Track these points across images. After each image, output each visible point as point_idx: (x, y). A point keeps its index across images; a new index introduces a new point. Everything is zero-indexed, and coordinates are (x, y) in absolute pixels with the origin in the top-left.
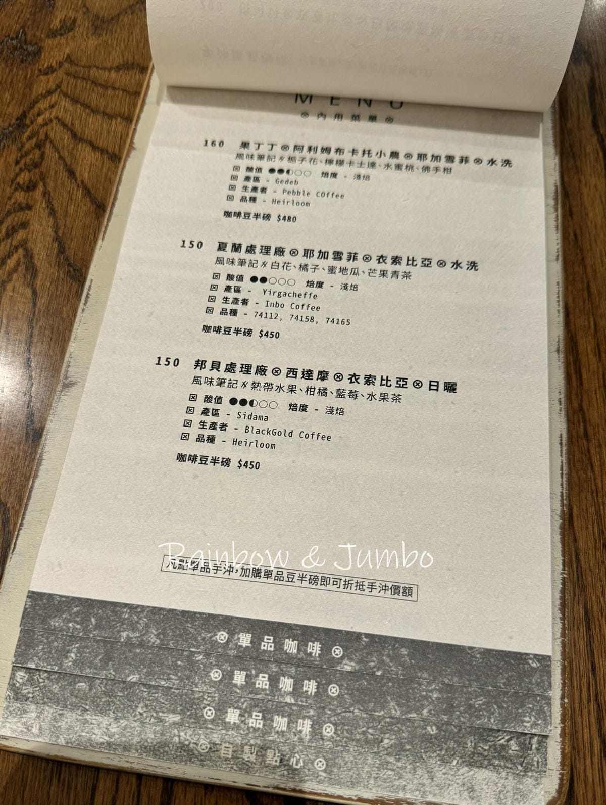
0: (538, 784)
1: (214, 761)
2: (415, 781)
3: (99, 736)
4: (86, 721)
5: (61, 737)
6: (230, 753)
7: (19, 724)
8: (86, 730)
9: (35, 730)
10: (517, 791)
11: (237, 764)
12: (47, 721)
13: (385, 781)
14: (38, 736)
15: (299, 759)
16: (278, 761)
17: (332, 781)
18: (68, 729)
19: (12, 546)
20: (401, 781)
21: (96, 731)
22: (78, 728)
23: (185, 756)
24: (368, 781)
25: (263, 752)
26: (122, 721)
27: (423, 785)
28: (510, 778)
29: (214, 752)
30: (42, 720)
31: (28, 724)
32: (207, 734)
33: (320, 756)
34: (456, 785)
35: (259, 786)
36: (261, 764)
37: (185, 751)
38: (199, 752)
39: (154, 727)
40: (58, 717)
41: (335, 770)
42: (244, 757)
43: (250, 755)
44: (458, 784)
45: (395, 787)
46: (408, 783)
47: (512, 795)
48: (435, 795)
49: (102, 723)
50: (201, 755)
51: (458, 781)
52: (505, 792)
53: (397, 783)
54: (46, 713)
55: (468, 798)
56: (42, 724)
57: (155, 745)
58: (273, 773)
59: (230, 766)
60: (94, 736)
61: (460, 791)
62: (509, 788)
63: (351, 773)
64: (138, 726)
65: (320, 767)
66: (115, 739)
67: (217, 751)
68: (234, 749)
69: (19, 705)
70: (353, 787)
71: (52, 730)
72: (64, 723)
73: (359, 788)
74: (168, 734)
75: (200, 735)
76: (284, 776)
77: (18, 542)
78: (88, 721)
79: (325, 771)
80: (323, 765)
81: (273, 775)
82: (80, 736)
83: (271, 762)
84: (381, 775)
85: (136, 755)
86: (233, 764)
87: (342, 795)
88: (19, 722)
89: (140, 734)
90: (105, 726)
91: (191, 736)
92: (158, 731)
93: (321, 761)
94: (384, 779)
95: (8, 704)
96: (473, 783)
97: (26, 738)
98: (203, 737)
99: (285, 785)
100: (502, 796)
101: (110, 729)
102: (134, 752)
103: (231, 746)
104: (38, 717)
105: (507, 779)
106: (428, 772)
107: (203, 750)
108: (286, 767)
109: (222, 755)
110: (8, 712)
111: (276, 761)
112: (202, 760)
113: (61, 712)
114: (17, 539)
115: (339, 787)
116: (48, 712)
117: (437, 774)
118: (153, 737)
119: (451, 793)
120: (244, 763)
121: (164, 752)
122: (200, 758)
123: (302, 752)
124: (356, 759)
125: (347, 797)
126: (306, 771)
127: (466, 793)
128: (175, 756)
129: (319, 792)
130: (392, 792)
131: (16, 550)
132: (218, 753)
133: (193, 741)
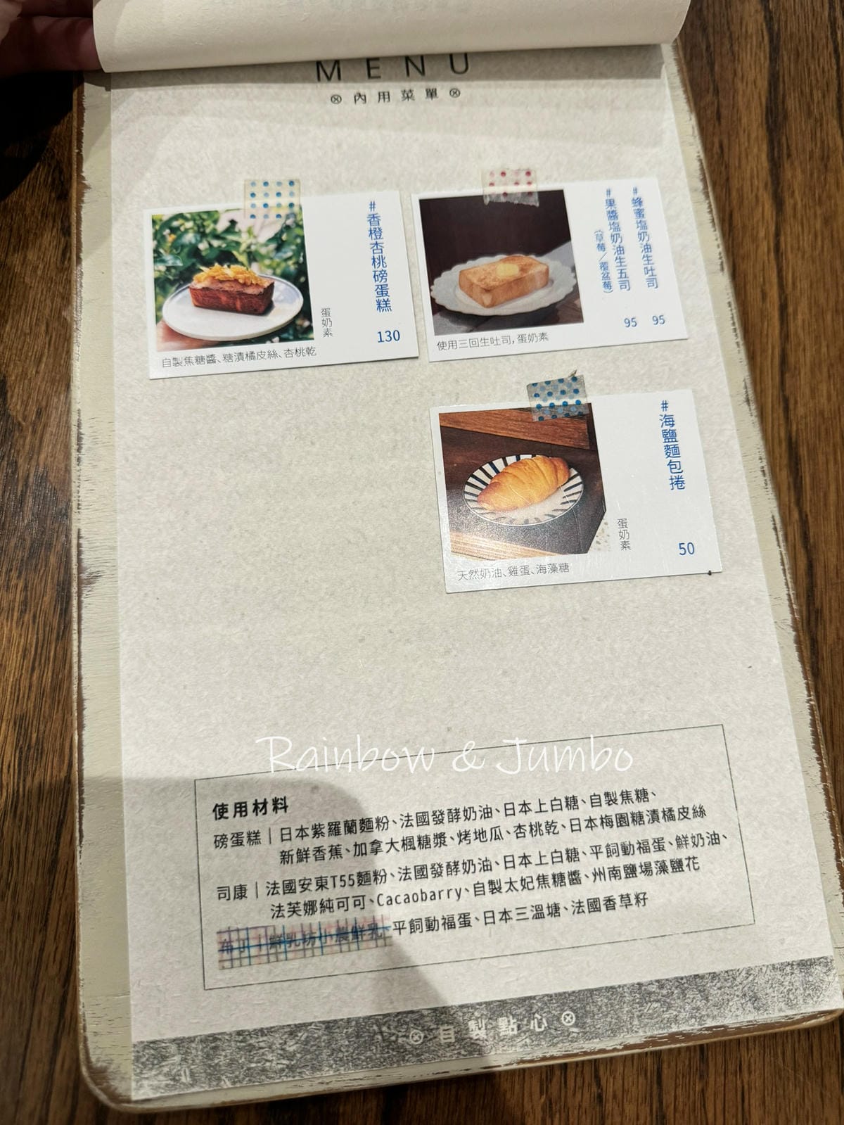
0: (829, 970)
1: (434, 1051)
2: (688, 1007)
3: (275, 1062)
4: (252, 1047)
5: (224, 1077)
6: (453, 1036)
7: (161, 1077)
8: (255, 1059)
9: (185, 1079)
10: (807, 984)
11: (464, 1047)
12: (197, 1061)
13: (651, 1017)
14: (192, 1085)
15: (541, 1019)
16: (516, 1029)
17: (586, 1035)
18: (230, 1065)
19: (77, 834)
20: (670, 1011)
21: (270, 1057)
22: (243, 1059)
23: (395, 1056)
24: (631, 1024)
25: (494, 1023)
26: (300, 1034)
27: (698, 1009)
28: (795, 972)
29: (431, 1039)
30: (190, 1062)
31: (173, 1072)
32: (416, 1020)
33: (566, 1008)
34: (736, 999)
35: (499, 1066)
36: (495, 1038)
37: (393, 1050)
38: (412, 1045)
39: (345, 1030)
40: (211, 1052)
41: (589, 1021)
42: (471, 1036)
43: (478, 1032)
44: (738, 996)
45: (665, 1022)
46: (680, 1012)
47: (802, 991)
48: (714, 1017)
49: (273, 1043)
50: (416, 1049)
51: (737, 993)
52: (794, 991)
53: (666, 1016)
54: (194, 1051)
55: (753, 1010)
56: (192, 1067)
57: (353, 1053)
58: (512, 1046)
59: (456, 1052)
60: (268, 1064)
61: (742, 1004)
62: (797, 984)
63: (609, 1019)
64: (324, 1034)
65: (569, 1022)
66: (297, 1060)
67: (435, 1038)
68: (456, 1030)
69: (152, 1052)
70: (615, 1036)
71: (209, 1071)
72: (222, 1058)
73: (622, 1035)
74: (366, 1034)
75: (407, 1023)
76: (526, 1045)
77: (83, 827)
78: (254, 1046)
79: (576, 1025)
80: (572, 1018)
81: (514, 1049)
82: (249, 1069)
83: (507, 1033)
84: (645, 1011)
85: (331, 1073)
86: (460, 1048)
87: (604, 1047)
88: (160, 1074)
89: (329, 1043)
90: (279, 1046)
91: (396, 1027)
92: (351, 1033)
93: (568, 1015)
94: (650, 1015)
95: (137, 1054)
96: (755, 991)
97: (176, 1093)
98: (412, 1025)
99: (531, 1055)
100: (791, 996)
101: (288, 1049)
102: (327, 1069)
103: (451, 1027)
104: (185, 1060)
105: (793, 973)
106: (700, 991)
107: (416, 1041)
108: (527, 1034)
109: (443, 1042)
110: (140, 1065)
111: (513, 1029)
112: (418, 1055)
113: (213, 1045)
114: (81, 824)
115: (598, 1040)
116: (196, 1049)
117: (712, 991)
118: (347, 1043)
119: (733, 1010)
120: (473, 1044)
121: (367, 1058)
122: (415, 1053)
123: (542, 1009)
124: (610, 999)
125: (611, 1048)
126: (553, 1031)
127: (749, 1004)
128: (382, 1060)
129: (575, 1051)
130: (663, 1029)
131: (84, 839)
132: (437, 1040)
133: (400, 1034)
